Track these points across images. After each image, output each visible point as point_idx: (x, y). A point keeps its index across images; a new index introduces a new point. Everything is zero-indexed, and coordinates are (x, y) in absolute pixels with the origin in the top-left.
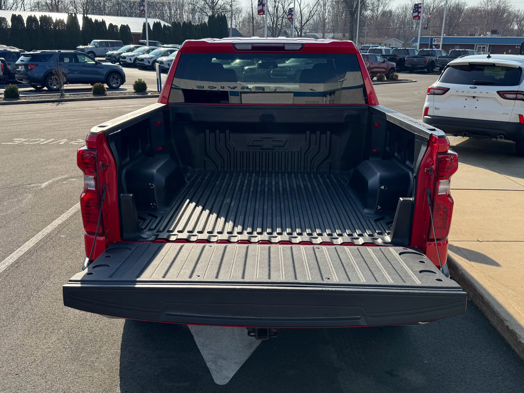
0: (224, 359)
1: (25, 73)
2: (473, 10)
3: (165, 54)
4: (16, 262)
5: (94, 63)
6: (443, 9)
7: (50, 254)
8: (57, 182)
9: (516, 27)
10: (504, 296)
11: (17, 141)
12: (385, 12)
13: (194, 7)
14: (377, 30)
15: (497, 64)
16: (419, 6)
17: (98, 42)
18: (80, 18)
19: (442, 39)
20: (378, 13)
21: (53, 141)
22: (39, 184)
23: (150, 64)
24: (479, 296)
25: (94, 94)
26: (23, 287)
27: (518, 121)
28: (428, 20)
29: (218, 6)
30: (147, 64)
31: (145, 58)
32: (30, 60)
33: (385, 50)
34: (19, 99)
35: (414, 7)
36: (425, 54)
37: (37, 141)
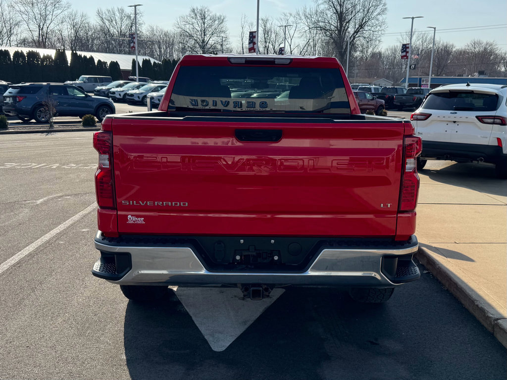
0: (220, 333)
1: (13, 105)
2: (461, 52)
3: (156, 90)
4: (18, 263)
5: (84, 96)
6: (431, 51)
7: (51, 256)
8: (52, 199)
9: (503, 69)
10: (476, 283)
11: (8, 165)
12: (375, 54)
13: (185, 47)
14: (367, 71)
15: (475, 91)
16: (407, 46)
17: (86, 78)
18: (69, 54)
19: (430, 79)
20: (368, 54)
21: (45, 166)
22: (34, 201)
23: (140, 100)
24: (453, 284)
25: (84, 125)
26: (27, 282)
27: (496, 144)
28: (417, 61)
29: (209, 46)
30: (137, 99)
31: (135, 94)
32: (18, 93)
33: (374, 88)
34: (7, 129)
35: (402, 47)
36: (413, 92)
37: (29, 165)
